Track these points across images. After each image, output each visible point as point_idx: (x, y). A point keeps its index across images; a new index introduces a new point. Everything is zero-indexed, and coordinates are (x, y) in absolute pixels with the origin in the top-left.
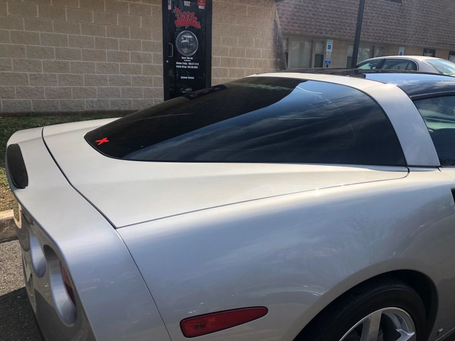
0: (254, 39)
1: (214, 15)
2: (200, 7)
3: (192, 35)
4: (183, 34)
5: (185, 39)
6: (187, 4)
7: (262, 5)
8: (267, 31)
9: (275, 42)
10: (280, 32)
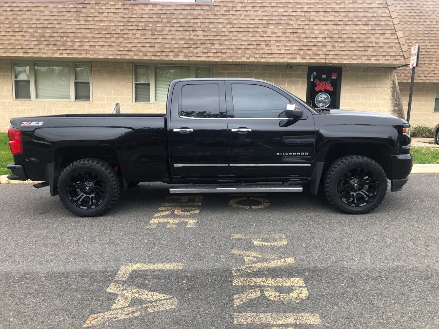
0: (374, 95)
1: (342, 82)
2: (333, 78)
4: (320, 95)
5: (321, 97)
6: (324, 76)
7: (382, 72)
8: (386, 89)
9: (393, 96)
10: (398, 89)
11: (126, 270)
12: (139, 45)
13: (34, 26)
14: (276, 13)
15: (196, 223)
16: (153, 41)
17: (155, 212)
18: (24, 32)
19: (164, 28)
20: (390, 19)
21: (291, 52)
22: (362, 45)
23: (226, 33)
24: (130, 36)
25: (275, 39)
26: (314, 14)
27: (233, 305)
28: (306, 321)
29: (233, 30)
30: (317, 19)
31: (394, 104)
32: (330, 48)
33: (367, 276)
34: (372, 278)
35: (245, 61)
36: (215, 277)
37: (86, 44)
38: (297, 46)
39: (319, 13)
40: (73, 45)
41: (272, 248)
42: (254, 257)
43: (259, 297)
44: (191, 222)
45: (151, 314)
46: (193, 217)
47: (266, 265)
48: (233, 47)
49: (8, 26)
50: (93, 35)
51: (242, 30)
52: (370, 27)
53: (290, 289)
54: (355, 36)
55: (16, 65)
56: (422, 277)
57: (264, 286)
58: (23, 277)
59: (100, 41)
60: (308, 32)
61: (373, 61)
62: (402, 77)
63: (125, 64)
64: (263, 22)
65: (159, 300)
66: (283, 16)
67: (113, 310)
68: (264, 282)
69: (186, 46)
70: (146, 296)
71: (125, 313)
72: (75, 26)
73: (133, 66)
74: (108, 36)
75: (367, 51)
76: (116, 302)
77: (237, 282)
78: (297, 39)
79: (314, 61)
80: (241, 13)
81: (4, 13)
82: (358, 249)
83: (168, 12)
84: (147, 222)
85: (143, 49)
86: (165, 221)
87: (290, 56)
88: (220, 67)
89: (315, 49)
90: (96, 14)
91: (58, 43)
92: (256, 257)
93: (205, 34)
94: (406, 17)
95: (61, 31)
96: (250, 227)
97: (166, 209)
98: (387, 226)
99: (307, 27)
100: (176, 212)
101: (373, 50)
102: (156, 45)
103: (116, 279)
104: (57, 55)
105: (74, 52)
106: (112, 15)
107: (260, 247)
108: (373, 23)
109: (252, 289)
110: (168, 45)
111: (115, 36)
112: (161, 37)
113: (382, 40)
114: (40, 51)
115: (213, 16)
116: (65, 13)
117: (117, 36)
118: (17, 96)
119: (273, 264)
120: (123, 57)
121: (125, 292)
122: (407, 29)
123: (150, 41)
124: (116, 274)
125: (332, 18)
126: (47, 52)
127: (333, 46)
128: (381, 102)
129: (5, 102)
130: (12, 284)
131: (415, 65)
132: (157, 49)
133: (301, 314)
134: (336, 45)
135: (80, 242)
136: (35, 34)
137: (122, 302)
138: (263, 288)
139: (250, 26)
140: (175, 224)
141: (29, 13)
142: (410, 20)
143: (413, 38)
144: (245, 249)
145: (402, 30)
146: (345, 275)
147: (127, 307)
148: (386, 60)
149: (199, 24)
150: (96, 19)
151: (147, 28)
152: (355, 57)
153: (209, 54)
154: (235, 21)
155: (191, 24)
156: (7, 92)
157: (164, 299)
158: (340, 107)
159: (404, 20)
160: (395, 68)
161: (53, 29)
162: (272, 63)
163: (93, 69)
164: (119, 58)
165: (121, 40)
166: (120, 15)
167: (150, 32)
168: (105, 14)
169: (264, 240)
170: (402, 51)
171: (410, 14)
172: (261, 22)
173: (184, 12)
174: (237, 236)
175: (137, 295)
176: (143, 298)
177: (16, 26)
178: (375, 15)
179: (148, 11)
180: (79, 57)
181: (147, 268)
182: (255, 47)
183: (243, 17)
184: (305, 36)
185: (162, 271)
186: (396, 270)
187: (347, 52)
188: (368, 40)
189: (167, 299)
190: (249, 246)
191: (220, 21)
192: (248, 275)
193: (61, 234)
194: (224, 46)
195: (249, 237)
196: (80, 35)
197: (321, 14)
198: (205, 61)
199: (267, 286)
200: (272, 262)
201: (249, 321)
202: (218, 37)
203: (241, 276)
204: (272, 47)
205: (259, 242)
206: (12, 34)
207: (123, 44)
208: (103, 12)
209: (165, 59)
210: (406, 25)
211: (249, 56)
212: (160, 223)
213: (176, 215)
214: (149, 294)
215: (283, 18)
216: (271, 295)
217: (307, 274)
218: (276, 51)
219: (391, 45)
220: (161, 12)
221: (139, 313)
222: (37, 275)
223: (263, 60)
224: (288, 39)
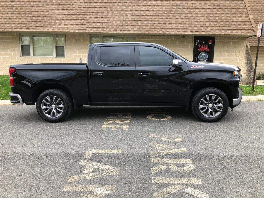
0: (235, 54)
1: (215, 46)
2: (209, 43)
3: (205, 54)
4: (202, 53)
6: (204, 42)
7: (240, 39)
8: (242, 50)
9: (246, 54)
10: (249, 50)
11: (89, 153)
12: (94, 24)
13: (33, 13)
14: (175, 5)
15: (128, 128)
16: (102, 22)
17: (104, 122)
18: (27, 16)
19: (108, 14)
20: (245, 8)
21: (184, 28)
22: (227, 23)
23: (145, 17)
24: (88, 18)
25: (174, 20)
26: (198, 4)
27: (151, 173)
28: (193, 182)
29: (149, 14)
30: (200, 7)
31: (247, 59)
32: (208, 25)
33: (229, 159)
34: (232, 160)
35: (156, 33)
36: (140, 158)
37: (63, 23)
38: (188, 24)
39: (201, 4)
40: (55, 24)
41: (173, 142)
42: (162, 147)
43: (166, 169)
44: (125, 127)
45: (105, 177)
46: (126, 124)
47: (169, 151)
48: (149, 25)
49: (17, 13)
50: (67, 18)
51: (154, 15)
52: (233, 12)
53: (184, 165)
54: (223, 18)
55: (22, 36)
56: (262, 160)
57: (169, 163)
58: (32, 155)
59: (71, 21)
60: (194, 15)
61: (234, 33)
62: (252, 43)
63: (85, 35)
64: (168, 10)
65: (109, 169)
66: (179, 6)
67: (84, 174)
68: (169, 161)
69: (121, 24)
70: (101, 167)
71: (90, 175)
72: (56, 13)
73: (90, 36)
74: (75, 19)
75: (231, 27)
76: (85, 170)
77: (153, 160)
78: (188, 20)
79: (198, 33)
80: (155, 4)
81: (15, 5)
82: (224, 144)
83: (111, 4)
84: (100, 127)
85: (96, 26)
86: (110, 126)
87: (184, 30)
88: (141, 37)
89: (198, 26)
90: (69, 6)
91: (46, 23)
92: (163, 147)
93: (132, 17)
94: (255, 6)
95: (48, 16)
96: (160, 130)
97: (110, 120)
98: (241, 131)
99: (194, 13)
100: (116, 122)
101: (234, 26)
102: (103, 24)
103: (84, 157)
104: (46, 30)
105: (56, 28)
106: (78, 6)
107: (166, 142)
108: (235, 10)
109: (162, 164)
110: (110, 24)
111: (79, 19)
112: (106, 19)
113: (240, 20)
114: (36, 28)
115: (137, 7)
116: (51, 6)
117: (81, 19)
118: (23, 54)
119: (174, 151)
120: (84, 31)
121: (89, 164)
122: (256, 13)
123: (100, 21)
124: (84, 155)
125: (210, 7)
126: (40, 28)
127: (210, 24)
128: (239, 58)
129: (16, 58)
130: (26, 159)
131: (260, 35)
132: (104, 26)
133: (190, 179)
134: (212, 23)
135: (62, 137)
136: (33, 18)
137: (88, 170)
138: (168, 164)
139: (160, 12)
140: (116, 128)
141: (30, 5)
142: (258, 8)
143: (259, 19)
144: (157, 143)
145: (253, 14)
146: (216, 158)
147: (91, 173)
148: (242, 32)
149: (129, 12)
150: (69, 9)
151: (98, 14)
152: (223, 31)
153: (135, 29)
154: (151, 10)
155: (124, 12)
156: (17, 52)
157: (112, 169)
158: (214, 61)
159: (254, 8)
160: (248, 37)
161: (44, 15)
162: (173, 34)
163: (66, 38)
164: (82, 31)
165: (83, 21)
166: (83, 6)
167: (100, 16)
168: (74, 6)
169: (168, 138)
170: (252, 27)
171: (257, 5)
172: (166, 10)
173: (120, 4)
174: (153, 135)
175: (96, 166)
176: (100, 168)
177: (22, 13)
178: (236, 5)
179: (99, 4)
180: (59, 31)
181: (102, 152)
182: (163, 25)
183: (155, 7)
184: (192, 18)
185: (110, 154)
186: (246, 156)
187: (218, 28)
188: (232, 20)
189: (113, 169)
190: (160, 141)
191: (142, 9)
192: (160, 157)
193: (52, 133)
194: (144, 25)
195: (159, 136)
196: (59, 18)
197: (203, 4)
198: (133, 34)
199: (171, 163)
200: (173, 150)
201: (160, 181)
202: (140, 19)
203: (156, 157)
204: (173, 25)
205: (165, 139)
206: (20, 18)
207: (84, 23)
208: (73, 5)
209: (109, 32)
210: (255, 11)
211: (158, 30)
212: (107, 128)
213: (117, 123)
214: (103, 166)
215: (180, 7)
216: (173, 168)
217: (193, 157)
218: (175, 27)
219: (245, 23)
220: (107, 4)
221: (98, 176)
222: (40, 155)
223: (167, 33)
224: (182, 20)
